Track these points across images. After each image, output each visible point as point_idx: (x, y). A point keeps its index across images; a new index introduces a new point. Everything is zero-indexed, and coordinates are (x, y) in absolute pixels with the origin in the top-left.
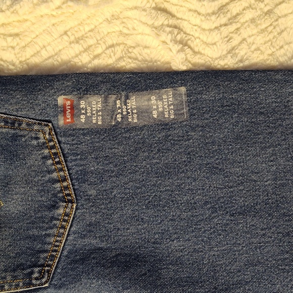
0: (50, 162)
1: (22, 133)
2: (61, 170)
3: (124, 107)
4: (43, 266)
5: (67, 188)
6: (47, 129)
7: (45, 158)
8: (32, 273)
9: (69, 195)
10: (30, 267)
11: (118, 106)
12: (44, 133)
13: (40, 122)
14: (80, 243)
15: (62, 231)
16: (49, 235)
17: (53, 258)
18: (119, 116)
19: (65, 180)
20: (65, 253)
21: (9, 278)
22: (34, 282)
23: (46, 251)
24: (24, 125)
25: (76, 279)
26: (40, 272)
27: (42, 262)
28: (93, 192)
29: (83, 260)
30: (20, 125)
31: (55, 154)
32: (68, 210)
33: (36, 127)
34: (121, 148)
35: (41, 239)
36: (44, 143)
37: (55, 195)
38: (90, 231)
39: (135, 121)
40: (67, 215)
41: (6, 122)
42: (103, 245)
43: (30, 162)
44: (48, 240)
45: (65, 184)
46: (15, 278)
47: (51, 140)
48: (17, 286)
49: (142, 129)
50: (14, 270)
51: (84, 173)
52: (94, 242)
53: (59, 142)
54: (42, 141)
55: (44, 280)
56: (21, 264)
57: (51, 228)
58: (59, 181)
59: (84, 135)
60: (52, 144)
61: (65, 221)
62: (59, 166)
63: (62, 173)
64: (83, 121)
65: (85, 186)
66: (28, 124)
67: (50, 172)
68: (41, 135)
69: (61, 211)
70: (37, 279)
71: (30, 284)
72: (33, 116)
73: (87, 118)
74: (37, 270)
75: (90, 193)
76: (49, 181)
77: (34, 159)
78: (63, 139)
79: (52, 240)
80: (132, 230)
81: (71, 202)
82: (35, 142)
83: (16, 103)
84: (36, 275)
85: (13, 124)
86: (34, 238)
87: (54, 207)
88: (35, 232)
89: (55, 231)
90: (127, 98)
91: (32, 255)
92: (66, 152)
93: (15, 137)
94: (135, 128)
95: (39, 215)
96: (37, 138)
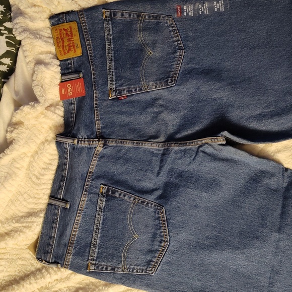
0: (173, 33)
1: (161, 21)
2: (177, 36)
3: (202, 8)
4: (172, 77)
5: (180, 44)
6: (171, 19)
7: (170, 31)
8: (168, 80)
9: (181, 47)
10: (166, 78)
11: (200, 7)
12: (170, 21)
13: (168, 16)
14: (187, 67)
15: (179, 62)
16: (173, 65)
17: (176, 74)
18: (200, 12)
19: (179, 40)
20: (181, 72)
21: (158, 83)
22: (169, 84)
23: (173, 71)
24: (161, 18)
25: (187, 81)
26: (171, 80)
27: (171, 76)
28: (191, 45)
29: (189, 73)
30: (160, 18)
31: (174, 30)
32: (181, 53)
33: (166, 18)
34: (202, 25)
35: (171, 67)
36: (170, 25)
37: (175, 48)
38: (191, 61)
39: (208, 13)
40: (181, 55)
41: (153, 17)
42: (197, 67)
43: (164, 33)
44: (173, 67)
45: (179, 42)
46: (161, 83)
47: (172, 24)
48: (162, 86)
49: (210, 16)
50: (160, 80)
51: (187, 37)
52: (193, 65)
53: (176, 25)
54: (169, 24)
55: (173, 83)
56: (163, 78)
57: (174, 62)
58: (176, 41)
59: (186, 21)
60: (173, 25)
61: (180, 58)
62: (176, 35)
63: (178, 38)
64: (185, 15)
65: (188, 42)
66: (163, 17)
67: (172, 38)
68: (168, 22)
69: (178, 54)
70: (170, 82)
71: (167, 85)
72: (165, 14)
73: (187, 13)
74: (170, 79)
75: (190, 45)
76: (172, 42)
77: (166, 33)
78: (177, 23)
79: (175, 66)
80: (209, 59)
81: (182, 50)
82: (166, 25)
83: (158, 9)
84: (170, 81)
85: (156, 17)
86: (167, 67)
87: (175, 52)
88: (167, 64)
89: (176, 62)
90: (204, 3)
91: (167, 73)
92: (179, 28)
93: (158, 23)
94: (208, 16)
95: (168, 57)
96: (167, 23)
